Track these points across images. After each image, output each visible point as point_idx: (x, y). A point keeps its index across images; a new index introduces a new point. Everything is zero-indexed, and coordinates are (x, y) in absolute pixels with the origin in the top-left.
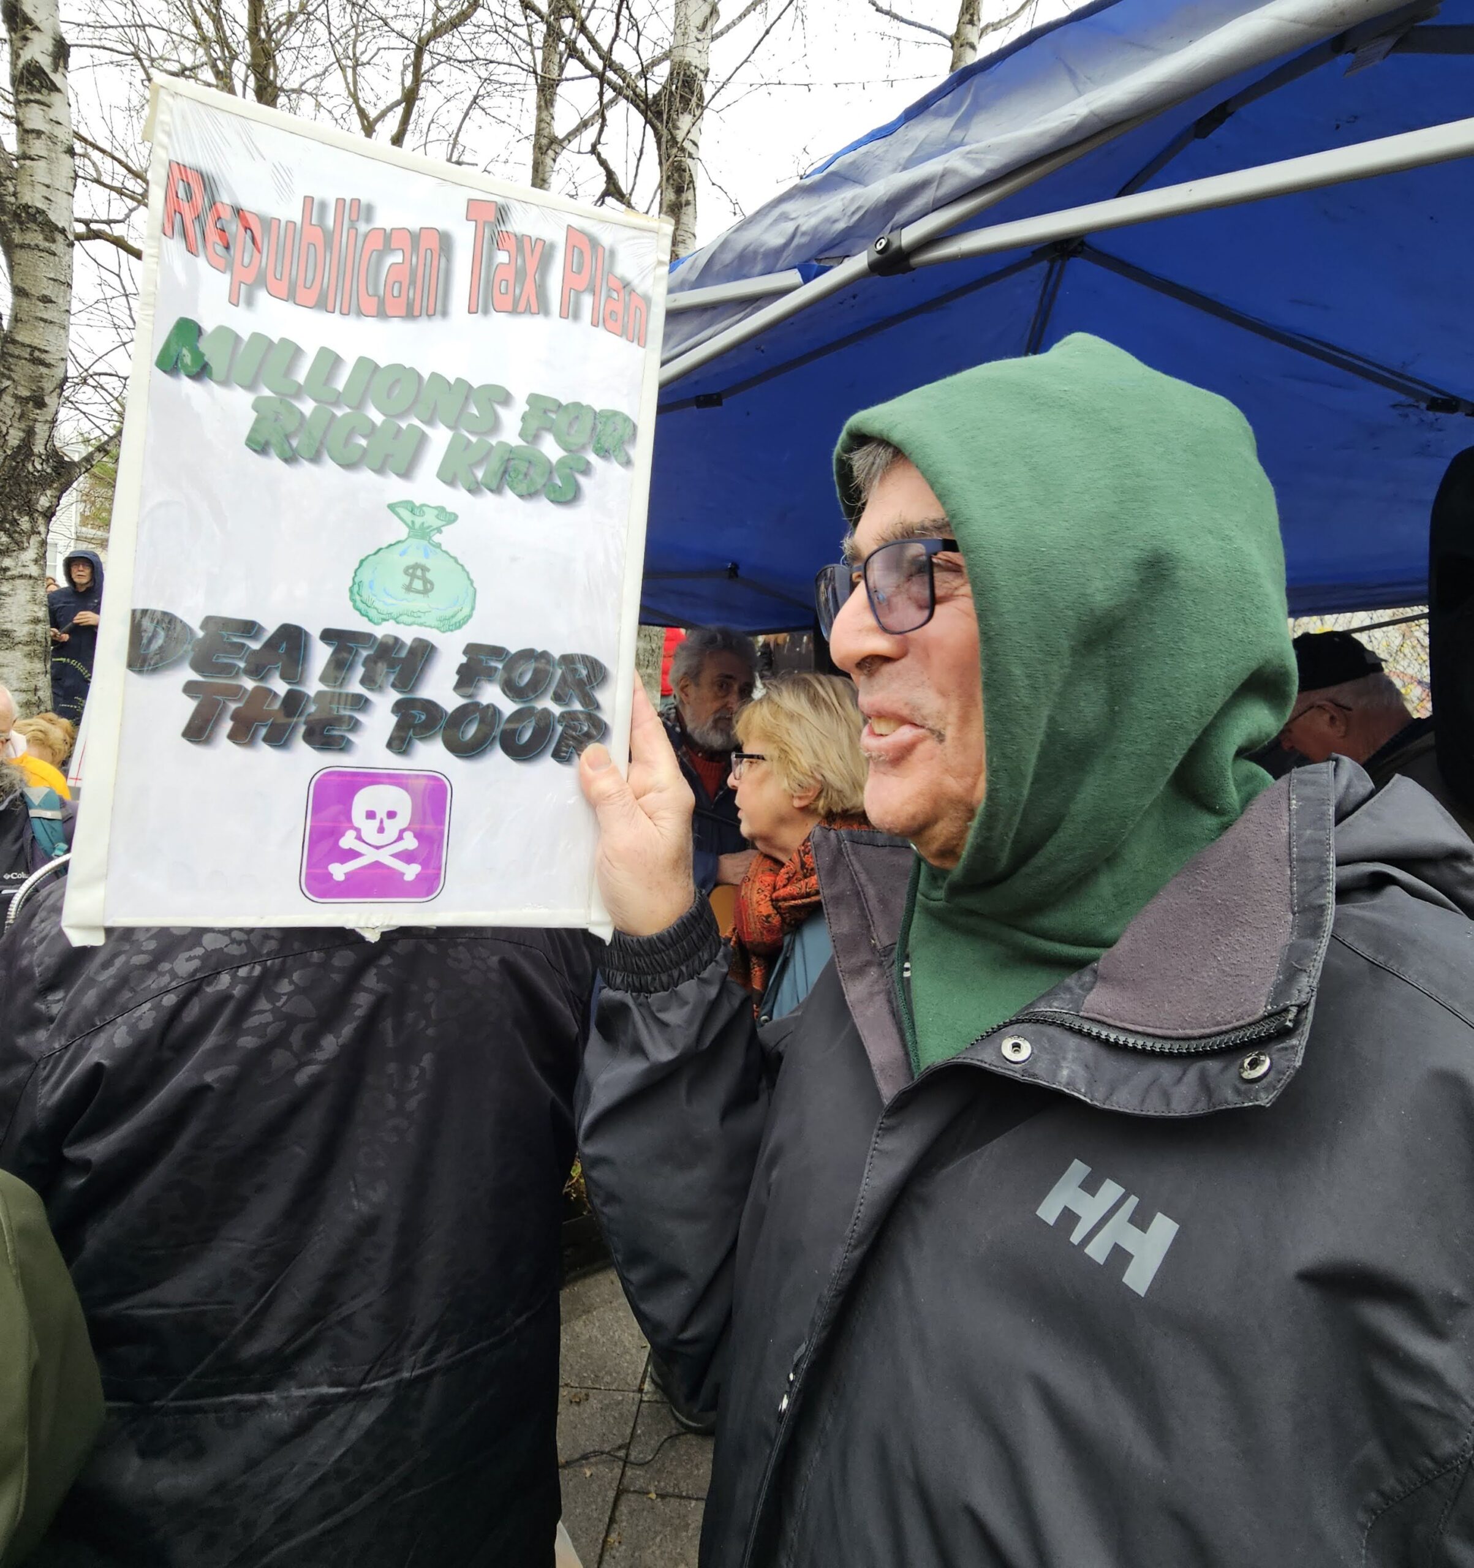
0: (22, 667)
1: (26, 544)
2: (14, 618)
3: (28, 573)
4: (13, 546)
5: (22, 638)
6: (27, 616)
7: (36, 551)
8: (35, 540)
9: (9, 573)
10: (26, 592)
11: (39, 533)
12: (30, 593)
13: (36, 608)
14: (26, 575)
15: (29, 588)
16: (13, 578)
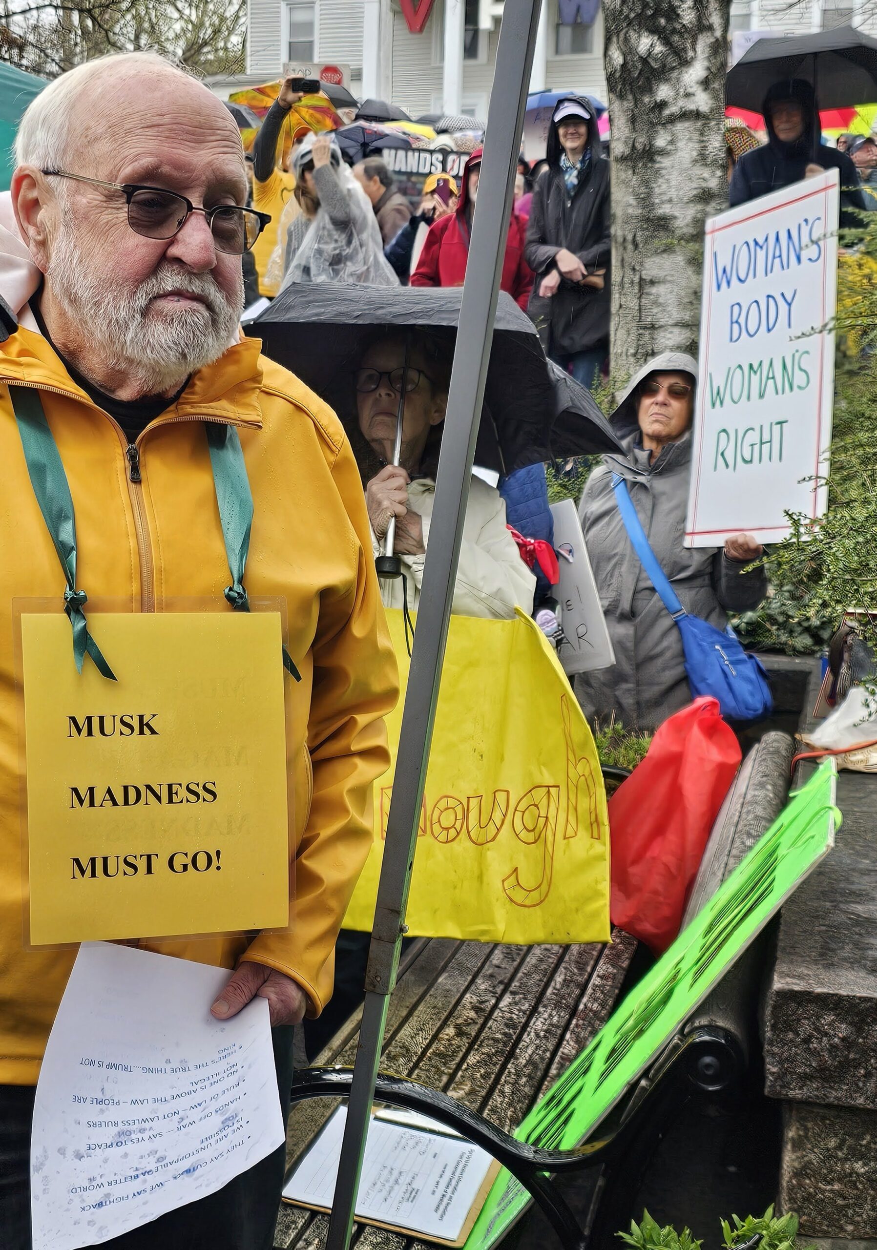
0: (684, 283)
1: (690, 54)
2: (673, 193)
3: (692, 107)
4: (672, 61)
5: (685, 230)
6: (690, 189)
7: (706, 64)
8: (703, 43)
9: (667, 112)
10: (691, 145)
11: (710, 28)
12: (697, 146)
13: (706, 174)
14: (691, 112)
15: (696, 136)
16: (672, 120)
